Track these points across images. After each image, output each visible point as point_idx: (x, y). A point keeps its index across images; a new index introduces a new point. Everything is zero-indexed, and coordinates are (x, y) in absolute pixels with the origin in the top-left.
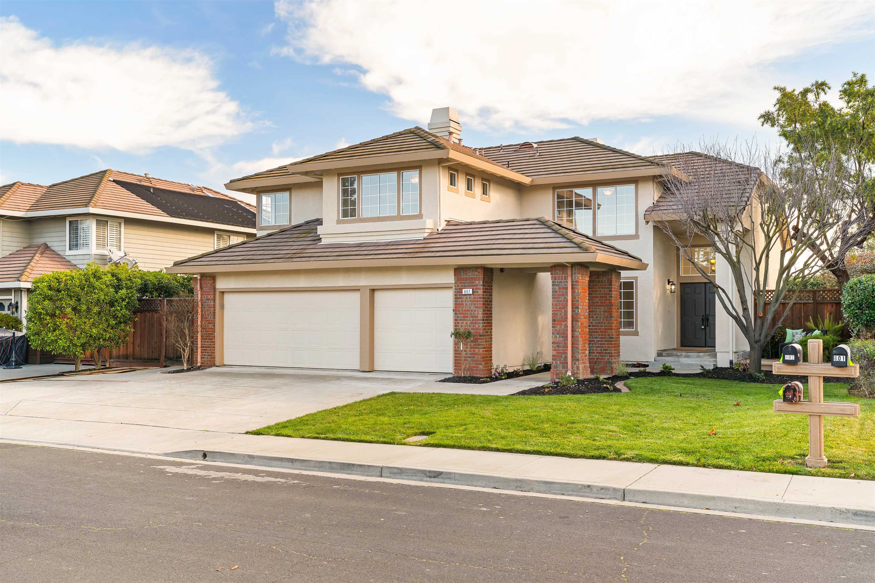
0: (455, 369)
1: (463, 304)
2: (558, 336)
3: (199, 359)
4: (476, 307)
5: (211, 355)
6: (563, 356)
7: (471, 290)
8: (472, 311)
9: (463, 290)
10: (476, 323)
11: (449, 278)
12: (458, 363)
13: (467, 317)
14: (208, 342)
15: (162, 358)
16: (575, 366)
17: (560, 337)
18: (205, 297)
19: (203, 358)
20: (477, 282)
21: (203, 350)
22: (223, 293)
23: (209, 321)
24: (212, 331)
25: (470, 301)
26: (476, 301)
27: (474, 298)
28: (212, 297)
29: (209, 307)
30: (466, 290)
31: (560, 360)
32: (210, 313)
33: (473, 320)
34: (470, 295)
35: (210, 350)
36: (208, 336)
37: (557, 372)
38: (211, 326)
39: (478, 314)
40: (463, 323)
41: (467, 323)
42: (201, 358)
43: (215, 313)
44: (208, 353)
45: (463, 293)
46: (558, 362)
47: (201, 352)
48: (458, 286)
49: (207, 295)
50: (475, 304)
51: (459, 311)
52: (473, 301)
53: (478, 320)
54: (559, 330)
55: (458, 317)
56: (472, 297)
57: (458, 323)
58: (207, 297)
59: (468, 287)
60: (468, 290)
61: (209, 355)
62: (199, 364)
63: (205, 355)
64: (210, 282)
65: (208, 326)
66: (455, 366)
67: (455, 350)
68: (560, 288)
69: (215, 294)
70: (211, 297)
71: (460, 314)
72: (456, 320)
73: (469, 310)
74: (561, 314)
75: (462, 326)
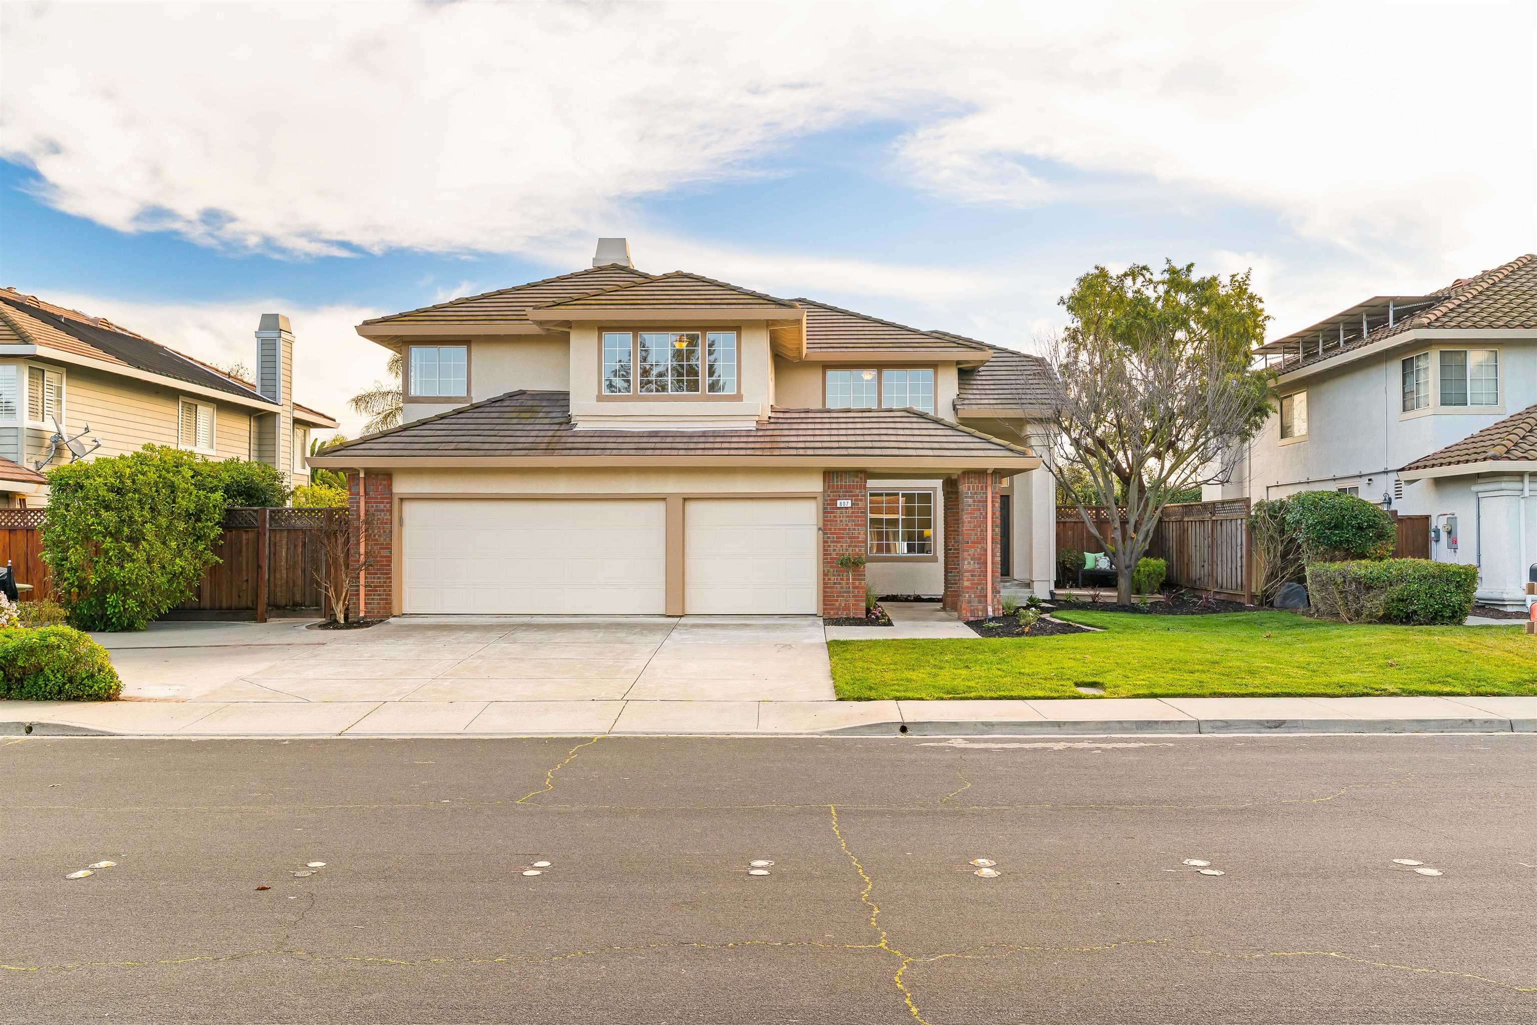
0: (824, 609)
1: (837, 521)
2: (972, 562)
3: (362, 606)
4: (855, 525)
5: (386, 599)
6: (979, 587)
7: (850, 501)
8: (849, 529)
9: (838, 502)
10: (855, 546)
11: (816, 485)
12: (829, 601)
13: (843, 538)
14: (379, 578)
15: (262, 607)
16: (995, 600)
17: (974, 563)
18: (372, 507)
19: (370, 604)
20: (858, 491)
21: (369, 591)
22: (402, 500)
23: (382, 544)
24: (387, 561)
25: (847, 517)
26: (856, 517)
27: (853, 513)
28: (388, 505)
29: (381, 523)
30: (842, 501)
31: (975, 593)
32: (384, 532)
33: (852, 542)
34: (847, 508)
35: (384, 591)
36: (378, 569)
37: (972, 608)
38: (384, 553)
39: (859, 533)
40: (836, 546)
41: (842, 546)
42: (366, 603)
43: (391, 532)
44: (379, 595)
45: (838, 506)
46: (973, 596)
47: (366, 595)
48: (829, 496)
49: (375, 502)
50: (853, 521)
51: (830, 529)
52: (852, 517)
53: (859, 542)
54: (974, 555)
55: (828, 538)
56: (850, 511)
57: (829, 546)
58: (377, 506)
59: (844, 497)
60: (846, 501)
61: (380, 599)
62: (362, 614)
63: (373, 599)
64: (384, 482)
65: (379, 553)
66: (824, 605)
67: (824, 583)
68: (974, 501)
69: (391, 503)
70: (385, 506)
71: (832, 534)
72: (825, 542)
73: (845, 529)
74: (976, 534)
75: (834, 550)
